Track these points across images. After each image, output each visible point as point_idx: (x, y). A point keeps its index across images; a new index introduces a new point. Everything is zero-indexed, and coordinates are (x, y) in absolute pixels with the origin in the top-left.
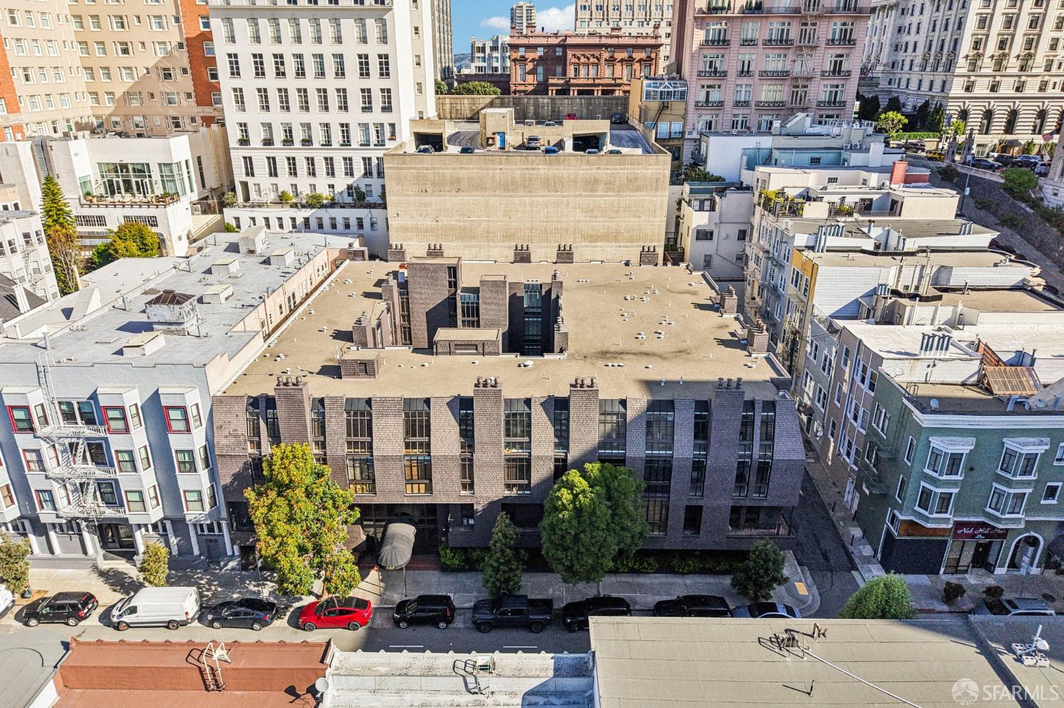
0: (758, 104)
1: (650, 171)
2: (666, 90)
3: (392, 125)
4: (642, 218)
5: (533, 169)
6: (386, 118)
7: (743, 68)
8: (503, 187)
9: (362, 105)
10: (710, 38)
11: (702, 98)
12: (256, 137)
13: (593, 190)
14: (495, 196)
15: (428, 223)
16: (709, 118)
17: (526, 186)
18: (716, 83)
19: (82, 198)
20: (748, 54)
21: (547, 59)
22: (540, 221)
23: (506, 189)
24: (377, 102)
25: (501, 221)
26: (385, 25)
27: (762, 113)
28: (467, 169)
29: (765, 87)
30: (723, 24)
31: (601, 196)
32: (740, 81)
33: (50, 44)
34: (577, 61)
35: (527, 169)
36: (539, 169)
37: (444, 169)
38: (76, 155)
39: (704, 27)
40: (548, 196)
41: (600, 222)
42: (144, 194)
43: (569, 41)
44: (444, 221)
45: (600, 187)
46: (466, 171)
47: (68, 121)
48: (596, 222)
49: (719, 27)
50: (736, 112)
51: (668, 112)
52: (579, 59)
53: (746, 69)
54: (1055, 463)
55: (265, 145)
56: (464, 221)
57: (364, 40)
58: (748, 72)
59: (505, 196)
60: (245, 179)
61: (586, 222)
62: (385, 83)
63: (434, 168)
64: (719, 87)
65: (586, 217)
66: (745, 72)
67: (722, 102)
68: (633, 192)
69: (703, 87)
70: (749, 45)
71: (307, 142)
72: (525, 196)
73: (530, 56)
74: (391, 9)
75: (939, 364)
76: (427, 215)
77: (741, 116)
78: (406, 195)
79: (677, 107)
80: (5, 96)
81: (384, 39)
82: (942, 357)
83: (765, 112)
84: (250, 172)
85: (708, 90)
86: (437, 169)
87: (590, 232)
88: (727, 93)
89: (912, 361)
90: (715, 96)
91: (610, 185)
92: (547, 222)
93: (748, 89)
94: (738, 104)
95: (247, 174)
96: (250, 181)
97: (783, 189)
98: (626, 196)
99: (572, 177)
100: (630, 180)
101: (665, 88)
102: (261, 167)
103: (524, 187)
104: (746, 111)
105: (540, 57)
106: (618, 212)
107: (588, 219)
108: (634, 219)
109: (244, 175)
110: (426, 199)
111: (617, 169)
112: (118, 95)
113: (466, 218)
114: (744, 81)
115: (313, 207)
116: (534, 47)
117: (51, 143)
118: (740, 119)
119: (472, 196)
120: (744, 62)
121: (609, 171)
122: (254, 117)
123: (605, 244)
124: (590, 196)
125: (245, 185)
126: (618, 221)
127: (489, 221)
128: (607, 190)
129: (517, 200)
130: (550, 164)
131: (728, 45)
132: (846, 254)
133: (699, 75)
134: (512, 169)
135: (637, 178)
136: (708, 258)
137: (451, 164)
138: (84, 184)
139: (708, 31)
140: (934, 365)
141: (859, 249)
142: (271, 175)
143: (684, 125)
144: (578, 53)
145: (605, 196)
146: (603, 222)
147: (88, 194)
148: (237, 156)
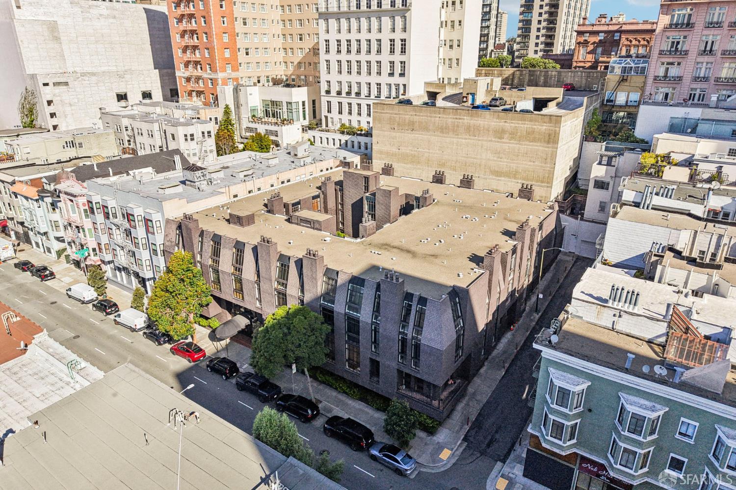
0: (717, 80)
1: (544, 127)
2: (627, 66)
3: (405, 86)
4: (536, 163)
5: (460, 119)
6: (401, 81)
7: (706, 47)
8: (440, 130)
9: (389, 72)
10: (675, 22)
11: (661, 73)
12: (335, 89)
13: (501, 138)
14: (435, 136)
15: (394, 150)
16: (665, 90)
17: (455, 130)
18: (676, 60)
19: (250, 118)
20: (711, 35)
21: (605, 42)
22: (462, 157)
23: (442, 132)
24: (398, 70)
25: (437, 154)
26: (406, 20)
27: (720, 87)
28: (419, 116)
29: (727, 65)
30: (689, 9)
31: (506, 143)
32: (700, 59)
33: (265, 36)
34: (629, 43)
35: (456, 118)
36: (464, 119)
37: (405, 115)
38: (250, 94)
39: (669, 12)
40: (469, 139)
41: (504, 162)
42: (277, 118)
43: (625, 28)
44: (404, 150)
45: (506, 136)
46: (418, 117)
47: (268, 77)
48: (501, 161)
49: (684, 12)
50: (694, 86)
51: (626, 84)
52: (631, 41)
53: (708, 48)
54: (677, 436)
55: (337, 94)
56: (415, 151)
57: (393, 30)
58: (711, 51)
59: (441, 137)
60: (327, 114)
61: (494, 160)
62: (403, 58)
63: (399, 114)
64: (679, 64)
65: (494, 157)
66: (707, 51)
67: (680, 77)
68: (530, 142)
69: (663, 64)
70: (714, 27)
71: (358, 94)
72: (453, 138)
73: (593, 39)
74: (410, 10)
75: (624, 316)
76: (394, 145)
77: (698, 91)
78: (383, 131)
79: (637, 80)
80: (232, 62)
81: (404, 30)
82: (630, 310)
83: (724, 87)
84: (329, 111)
85: (668, 66)
86: (401, 114)
87: (496, 169)
88: (686, 69)
89: (599, 307)
90: (674, 71)
91: (513, 135)
92: (467, 157)
93: (709, 65)
94: (696, 79)
95: (328, 112)
96: (329, 115)
97: (669, 153)
98: (525, 145)
99: (486, 126)
100: (528, 133)
101: (626, 64)
102: (335, 108)
103: (453, 131)
104: (704, 85)
105: (600, 41)
106: (518, 156)
107: (495, 159)
108: (530, 163)
109: (327, 112)
110: (394, 134)
111: (519, 124)
112: (296, 63)
113: (416, 149)
114: (706, 59)
115: (350, 135)
116: (597, 33)
117: (241, 88)
118: (698, 92)
119: (420, 134)
120: (707, 43)
121: (513, 125)
122: (334, 77)
123: (507, 179)
124: (498, 142)
125: (326, 117)
126: (517, 163)
127: (429, 153)
128: (512, 138)
129: (448, 140)
130: (471, 116)
131: (691, 27)
132: (665, 214)
133: (660, 54)
134: (446, 118)
135: (534, 132)
136: (603, 204)
137: (409, 112)
138: (253, 110)
139: (673, 16)
140: (620, 316)
141: (687, 212)
142: (339, 113)
143: (642, 95)
144: (630, 37)
145: (510, 143)
146: (507, 162)
147: (254, 116)
148: (324, 100)
